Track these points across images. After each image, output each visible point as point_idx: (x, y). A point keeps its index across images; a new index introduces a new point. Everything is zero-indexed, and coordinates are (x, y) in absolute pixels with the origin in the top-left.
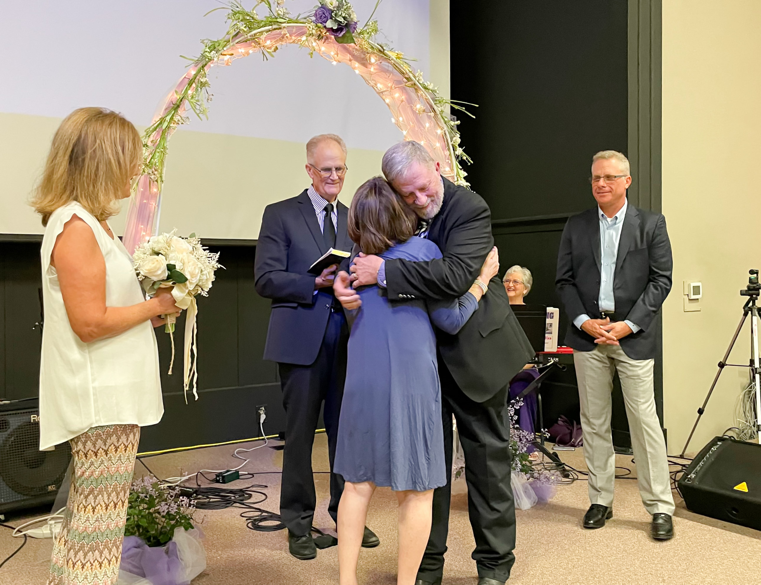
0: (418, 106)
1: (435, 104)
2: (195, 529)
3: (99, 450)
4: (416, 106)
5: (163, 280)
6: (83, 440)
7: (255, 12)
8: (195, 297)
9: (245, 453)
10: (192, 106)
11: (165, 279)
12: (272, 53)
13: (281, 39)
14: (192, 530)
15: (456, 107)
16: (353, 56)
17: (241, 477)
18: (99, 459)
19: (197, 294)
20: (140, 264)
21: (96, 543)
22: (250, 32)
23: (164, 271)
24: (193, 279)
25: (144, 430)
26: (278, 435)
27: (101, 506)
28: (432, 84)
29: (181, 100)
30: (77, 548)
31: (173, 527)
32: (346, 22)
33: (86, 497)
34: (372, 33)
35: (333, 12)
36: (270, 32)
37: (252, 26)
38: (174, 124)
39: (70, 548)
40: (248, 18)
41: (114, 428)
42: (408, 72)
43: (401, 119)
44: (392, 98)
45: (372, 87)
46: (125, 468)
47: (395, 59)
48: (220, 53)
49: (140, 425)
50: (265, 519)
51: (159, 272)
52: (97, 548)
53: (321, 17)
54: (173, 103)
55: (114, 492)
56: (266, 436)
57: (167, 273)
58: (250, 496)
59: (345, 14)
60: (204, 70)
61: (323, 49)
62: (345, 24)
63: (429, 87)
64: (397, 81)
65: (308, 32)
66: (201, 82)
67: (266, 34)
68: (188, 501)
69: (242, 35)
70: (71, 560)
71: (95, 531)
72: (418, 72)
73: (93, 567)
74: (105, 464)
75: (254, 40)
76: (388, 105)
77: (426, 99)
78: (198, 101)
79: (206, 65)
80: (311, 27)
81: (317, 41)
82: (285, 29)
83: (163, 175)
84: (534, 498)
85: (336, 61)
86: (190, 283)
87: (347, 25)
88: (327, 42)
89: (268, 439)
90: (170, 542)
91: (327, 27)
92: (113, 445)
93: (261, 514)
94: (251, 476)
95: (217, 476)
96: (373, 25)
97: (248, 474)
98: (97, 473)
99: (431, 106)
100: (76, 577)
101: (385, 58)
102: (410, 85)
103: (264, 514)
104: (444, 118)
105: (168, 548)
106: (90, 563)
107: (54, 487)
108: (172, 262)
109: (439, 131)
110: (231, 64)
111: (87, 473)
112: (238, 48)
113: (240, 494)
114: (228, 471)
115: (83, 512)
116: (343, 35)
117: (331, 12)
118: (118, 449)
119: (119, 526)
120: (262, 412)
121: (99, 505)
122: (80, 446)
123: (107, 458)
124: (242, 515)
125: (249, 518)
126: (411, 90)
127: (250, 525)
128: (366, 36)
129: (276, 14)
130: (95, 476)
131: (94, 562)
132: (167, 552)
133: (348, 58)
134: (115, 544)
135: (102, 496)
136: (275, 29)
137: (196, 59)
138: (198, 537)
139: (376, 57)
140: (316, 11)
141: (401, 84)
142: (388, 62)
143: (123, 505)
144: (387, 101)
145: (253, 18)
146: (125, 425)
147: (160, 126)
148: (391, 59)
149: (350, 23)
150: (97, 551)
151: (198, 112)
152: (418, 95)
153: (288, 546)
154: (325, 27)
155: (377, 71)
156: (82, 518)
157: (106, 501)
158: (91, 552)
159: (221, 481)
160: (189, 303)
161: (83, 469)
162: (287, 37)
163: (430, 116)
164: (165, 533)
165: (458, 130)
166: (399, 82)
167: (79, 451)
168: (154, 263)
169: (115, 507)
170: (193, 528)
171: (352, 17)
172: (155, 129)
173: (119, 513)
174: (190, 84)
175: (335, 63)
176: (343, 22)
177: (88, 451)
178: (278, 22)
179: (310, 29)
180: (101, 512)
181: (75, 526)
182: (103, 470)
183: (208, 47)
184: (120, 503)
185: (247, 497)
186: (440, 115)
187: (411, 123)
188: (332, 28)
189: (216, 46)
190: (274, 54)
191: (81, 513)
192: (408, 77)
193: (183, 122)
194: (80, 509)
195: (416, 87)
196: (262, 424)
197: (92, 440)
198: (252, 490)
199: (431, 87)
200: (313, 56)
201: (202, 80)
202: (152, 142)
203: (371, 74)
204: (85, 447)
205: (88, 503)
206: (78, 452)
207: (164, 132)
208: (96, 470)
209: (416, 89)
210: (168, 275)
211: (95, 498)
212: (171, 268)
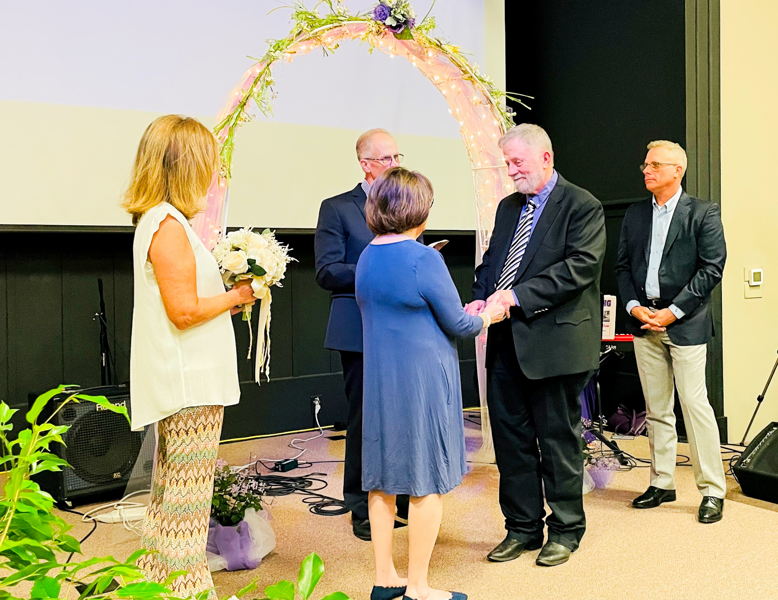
0: (475, 98)
1: (492, 96)
2: (264, 510)
3: (189, 428)
4: (472, 98)
5: (243, 273)
6: (176, 420)
7: (316, 11)
8: (269, 287)
9: (302, 443)
10: (258, 104)
11: (245, 272)
12: (333, 50)
13: (342, 35)
14: (262, 511)
15: (513, 99)
16: (411, 49)
17: (299, 466)
18: (189, 437)
19: (271, 285)
20: (222, 259)
21: (187, 513)
22: (312, 31)
23: (245, 265)
24: (271, 272)
25: (229, 410)
26: (333, 426)
27: (192, 479)
28: (488, 77)
29: (247, 99)
30: (170, 518)
31: (244, 508)
32: (404, 19)
33: (178, 472)
34: (430, 29)
35: (392, 9)
36: (331, 30)
37: (314, 25)
38: (240, 121)
39: (164, 518)
40: (310, 17)
41: (203, 408)
42: (465, 65)
43: (458, 110)
44: (449, 89)
45: (429, 78)
46: (212, 445)
47: (452, 53)
48: (284, 51)
49: (225, 405)
50: (327, 504)
51: (241, 267)
52: (188, 518)
53: (380, 14)
54: (240, 101)
55: (203, 467)
56: (321, 426)
57: (247, 267)
58: (311, 484)
59: (403, 11)
60: (268, 69)
61: (381, 43)
62: (403, 21)
63: (485, 80)
64: (454, 73)
65: (368, 29)
66: (267, 81)
67: (327, 32)
68: (257, 484)
69: (305, 34)
70: (164, 529)
71: (186, 502)
72: (474, 65)
73: (185, 535)
74: (195, 442)
75: (316, 37)
76: (445, 96)
77: (483, 91)
78: (264, 98)
79: (270, 63)
80: (371, 25)
81: (376, 36)
82: (345, 27)
83: (231, 172)
84: (591, 483)
85: (394, 54)
86: (268, 276)
87: (406, 22)
88: (385, 37)
89: (323, 429)
90: (241, 522)
91: (387, 24)
92: (202, 424)
93: (323, 500)
94: (310, 465)
95: (277, 464)
96: (431, 21)
97: (307, 463)
98: (188, 450)
99: (488, 98)
100: (170, 543)
101: (442, 52)
102: (467, 78)
103: (326, 500)
104: (501, 110)
105: (240, 528)
106: (183, 532)
107: (119, 474)
108: (252, 257)
109: (496, 123)
110: (292, 61)
111: (179, 450)
112: (300, 46)
113: (300, 482)
114: (286, 460)
115: (176, 485)
116: (401, 33)
117: (390, 10)
118: (206, 428)
119: (207, 498)
120: (317, 403)
121: (190, 479)
122: (173, 425)
123: (197, 436)
124: (304, 501)
125: (311, 504)
126: (468, 83)
127: (313, 510)
128: (424, 31)
129: (337, 12)
130: (186, 452)
131: (186, 530)
132: (239, 531)
133: (406, 52)
134: (203, 514)
135: (193, 471)
136: (335, 27)
137: (261, 58)
138: (266, 519)
139: (433, 51)
140: (376, 9)
141: (459, 76)
142: (446, 56)
143: (210, 479)
144: (444, 92)
145: (315, 17)
146: (212, 406)
147: (227, 124)
148: (447, 53)
149: (408, 19)
150: (188, 521)
151: (264, 109)
152: (474, 87)
153: (352, 529)
154: (384, 24)
155: (434, 64)
156: (174, 491)
157: (196, 475)
158: (183, 522)
159: (280, 470)
160: (265, 293)
161: (175, 446)
162: (347, 33)
163: (487, 107)
164: (236, 514)
165: (514, 121)
166: (456, 75)
167: (172, 430)
168: (235, 259)
169: (204, 481)
170: (262, 509)
171: (410, 14)
172: (223, 126)
173: (207, 486)
174: (256, 83)
175: (392, 56)
176: (401, 19)
177: (180, 430)
178: (339, 20)
179: (370, 27)
180: (192, 485)
181: (168, 498)
182: (193, 447)
183: (272, 47)
184: (208, 477)
185: (307, 484)
186: (496, 107)
187: (467, 114)
188: (391, 26)
189: (280, 46)
190: (334, 50)
191: (174, 486)
192: (465, 70)
193: (250, 120)
194: (172, 482)
195: (473, 80)
196: (317, 414)
197: (183, 419)
198: (312, 478)
199: (487, 80)
200: (373, 52)
201: (268, 79)
202: (219, 138)
203: (428, 67)
204: (177, 427)
205: (179, 477)
206: (170, 432)
207: (230, 129)
208: (187, 446)
209: (472, 81)
210: (249, 269)
211: (187, 472)
212: (251, 262)
